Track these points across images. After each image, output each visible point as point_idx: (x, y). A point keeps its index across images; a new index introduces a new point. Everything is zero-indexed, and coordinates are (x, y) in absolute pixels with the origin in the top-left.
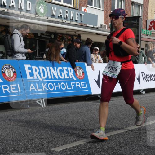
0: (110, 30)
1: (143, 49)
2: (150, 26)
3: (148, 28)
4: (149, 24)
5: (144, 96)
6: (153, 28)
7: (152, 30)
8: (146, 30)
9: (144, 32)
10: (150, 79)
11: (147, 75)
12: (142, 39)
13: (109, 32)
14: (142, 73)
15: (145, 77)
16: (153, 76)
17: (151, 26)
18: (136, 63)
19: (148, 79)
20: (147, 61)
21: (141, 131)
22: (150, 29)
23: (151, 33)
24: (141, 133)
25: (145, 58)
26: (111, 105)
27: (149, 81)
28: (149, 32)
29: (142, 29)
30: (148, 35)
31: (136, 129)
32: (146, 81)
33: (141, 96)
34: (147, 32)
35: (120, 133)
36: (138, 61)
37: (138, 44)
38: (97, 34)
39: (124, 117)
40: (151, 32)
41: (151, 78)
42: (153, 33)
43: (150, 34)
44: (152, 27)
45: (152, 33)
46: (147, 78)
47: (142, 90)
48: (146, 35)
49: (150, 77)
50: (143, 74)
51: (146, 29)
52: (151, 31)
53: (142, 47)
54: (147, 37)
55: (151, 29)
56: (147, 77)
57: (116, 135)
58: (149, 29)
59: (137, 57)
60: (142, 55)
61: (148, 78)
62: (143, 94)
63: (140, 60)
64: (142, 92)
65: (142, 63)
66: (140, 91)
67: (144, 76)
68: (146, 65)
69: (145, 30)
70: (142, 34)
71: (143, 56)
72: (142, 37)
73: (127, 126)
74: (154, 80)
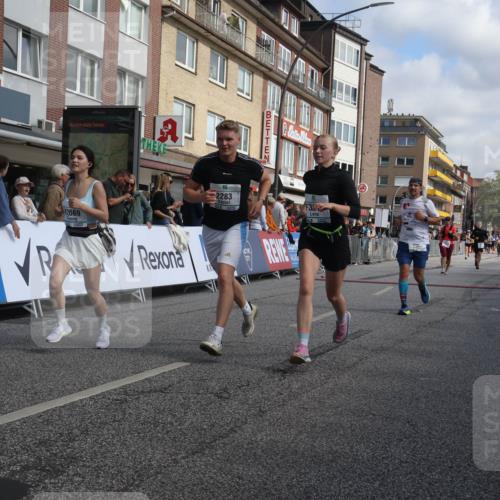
0: (60, 136)
1: (143, 187)
2: (162, 133)
3: (158, 135)
4: (159, 125)
6: (169, 137)
7: (166, 142)
8: (153, 141)
9: (149, 145)
10: (159, 262)
11: (151, 254)
12: (142, 163)
14: (140, 247)
15: (146, 259)
16: (165, 256)
17: (165, 131)
18: (125, 221)
19: (154, 264)
21: (126, 393)
22: (163, 139)
23: (164, 149)
24: (126, 400)
27: (155, 268)
28: (159, 147)
29: (142, 136)
30: (157, 154)
31: (115, 390)
34: (154, 146)
35: (73, 403)
36: (130, 216)
37: (132, 176)
38: (29, 144)
40: (166, 148)
41: (161, 260)
42: (169, 148)
43: (162, 150)
44: (168, 133)
45: (168, 150)
46: (152, 261)
47: (138, 289)
48: (153, 153)
50: (142, 251)
51: (154, 139)
52: (165, 145)
53: (142, 182)
54: (155, 158)
55: (166, 139)
56: (152, 257)
57: (63, 407)
58: (159, 139)
59: (128, 207)
60: (140, 204)
61: (154, 260)
62: (140, 301)
64: (139, 295)
66: (133, 294)
67: (144, 256)
68: (150, 228)
69: (150, 141)
70: (142, 151)
72: (142, 156)
73: (93, 384)
74: (168, 267)
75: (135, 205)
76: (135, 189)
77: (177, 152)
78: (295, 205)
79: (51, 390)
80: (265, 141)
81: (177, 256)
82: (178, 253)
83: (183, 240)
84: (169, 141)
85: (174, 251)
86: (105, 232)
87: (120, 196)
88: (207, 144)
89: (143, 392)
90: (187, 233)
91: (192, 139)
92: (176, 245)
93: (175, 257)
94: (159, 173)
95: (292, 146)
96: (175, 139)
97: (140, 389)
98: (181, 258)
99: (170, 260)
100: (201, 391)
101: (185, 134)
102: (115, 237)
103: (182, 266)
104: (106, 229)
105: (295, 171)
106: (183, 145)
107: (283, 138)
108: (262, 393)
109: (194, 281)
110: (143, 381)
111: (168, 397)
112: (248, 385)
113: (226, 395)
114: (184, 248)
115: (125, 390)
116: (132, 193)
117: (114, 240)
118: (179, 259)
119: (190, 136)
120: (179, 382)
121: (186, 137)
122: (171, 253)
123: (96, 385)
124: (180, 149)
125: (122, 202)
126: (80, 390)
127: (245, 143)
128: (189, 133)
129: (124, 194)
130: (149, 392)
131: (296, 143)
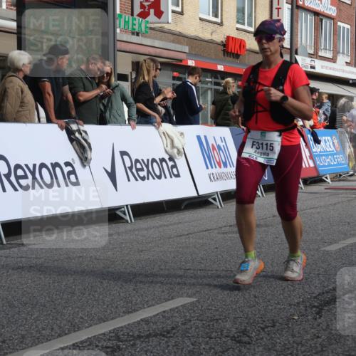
0: (13, 14)
1: (123, 77)
2: (142, 6)
3: (137, 10)
5: (128, 227)
6: (152, 11)
7: (149, 19)
8: (131, 17)
9: (126, 23)
10: (149, 172)
11: (137, 161)
12: (119, 45)
13: (13, 20)
14: (123, 153)
15: (131, 168)
16: (155, 164)
17: (146, 4)
18: (102, 121)
19: (142, 174)
20: (135, 116)
21: (118, 339)
22: (144, 15)
23: (146, 27)
24: (119, 347)
25: (129, 106)
26: (24, 260)
27: (143, 179)
28: (140, 25)
29: (118, 11)
30: (138, 34)
31: (104, 334)
32: (137, 180)
33: (120, 227)
34: (133, 24)
36: (107, 115)
39: (65, 296)
40: (149, 25)
41: (150, 169)
42: (153, 26)
43: (143, 29)
44: (150, 7)
45: (151, 28)
46: (138, 170)
47: (122, 207)
48: (133, 33)
49: (147, 166)
51: (132, 15)
52: (148, 22)
53: (120, 70)
54: (135, 39)
55: (148, 14)
56: (139, 166)
59: (105, 102)
61: (142, 170)
62: (127, 221)
63: (114, 112)
64: (125, 214)
65: (119, 121)
66: (118, 212)
67: (128, 164)
68: (133, 128)
69: (129, 17)
70: (118, 30)
71: (124, 99)
72: (118, 37)
73: (76, 328)
74: (159, 177)
75: (113, 99)
76: (113, 79)
77: (162, 31)
78: (320, 94)
79: (23, 337)
80: (275, 12)
81: (171, 164)
82: (171, 159)
83: (177, 143)
84: (152, 17)
85: (167, 157)
86: (77, 135)
87: (93, 89)
88: (201, 19)
89: (139, 337)
90: (182, 134)
91: (181, 13)
92: (169, 149)
93: (167, 165)
94: (142, 58)
95: (310, 17)
96: (159, 14)
97: (136, 333)
98: (175, 166)
99: (161, 169)
100: (214, 335)
101: (171, 7)
102: (90, 141)
103: (178, 176)
104: (79, 131)
105: (317, 50)
106: (170, 22)
107: (298, 7)
108: (293, 336)
109: (195, 194)
110: (138, 323)
111: (172, 342)
112: (274, 326)
113: (246, 339)
114: (179, 152)
115: (116, 335)
116: (109, 85)
117: (89, 145)
118: (173, 167)
119: (179, 9)
120: (184, 324)
121: (173, 12)
122: (163, 160)
123: (79, 329)
124: (166, 26)
125: (96, 97)
126: (60, 336)
127: (250, 15)
128: (178, 6)
129: (98, 85)
130: (148, 336)
131: (316, 14)
